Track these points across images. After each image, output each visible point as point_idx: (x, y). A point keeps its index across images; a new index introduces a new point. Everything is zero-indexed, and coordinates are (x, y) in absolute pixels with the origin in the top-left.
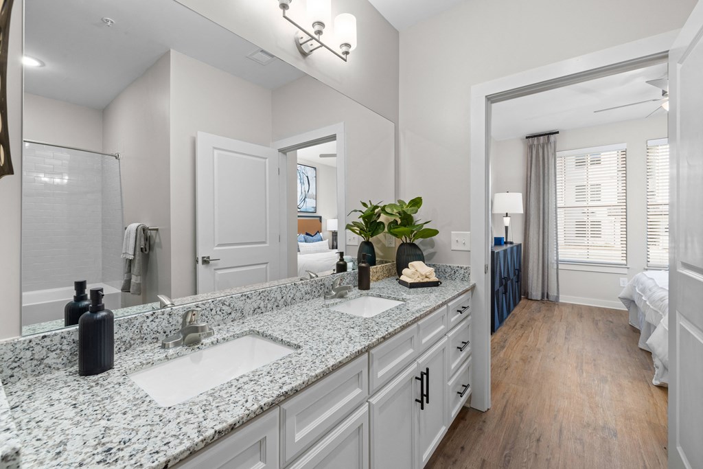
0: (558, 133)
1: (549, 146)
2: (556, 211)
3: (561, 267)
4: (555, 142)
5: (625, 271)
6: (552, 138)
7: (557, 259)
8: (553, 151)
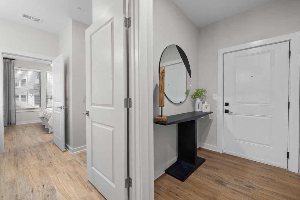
0: (15, 60)
1: (11, 65)
2: (14, 90)
3: (17, 111)
4: (14, 63)
5: (40, 110)
6: (12, 61)
7: (15, 108)
8: (13, 66)
